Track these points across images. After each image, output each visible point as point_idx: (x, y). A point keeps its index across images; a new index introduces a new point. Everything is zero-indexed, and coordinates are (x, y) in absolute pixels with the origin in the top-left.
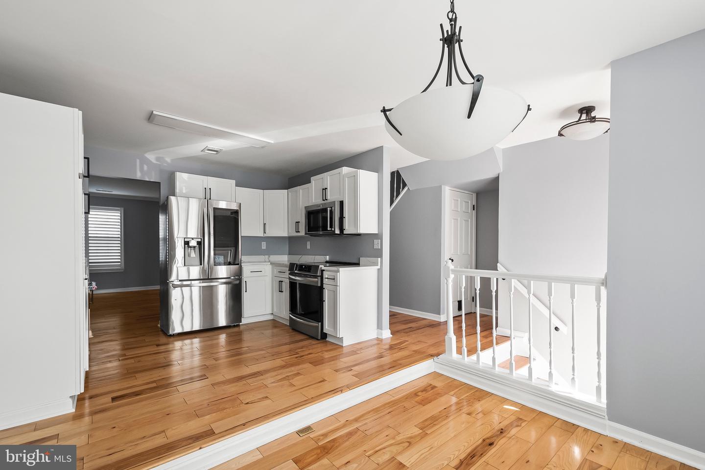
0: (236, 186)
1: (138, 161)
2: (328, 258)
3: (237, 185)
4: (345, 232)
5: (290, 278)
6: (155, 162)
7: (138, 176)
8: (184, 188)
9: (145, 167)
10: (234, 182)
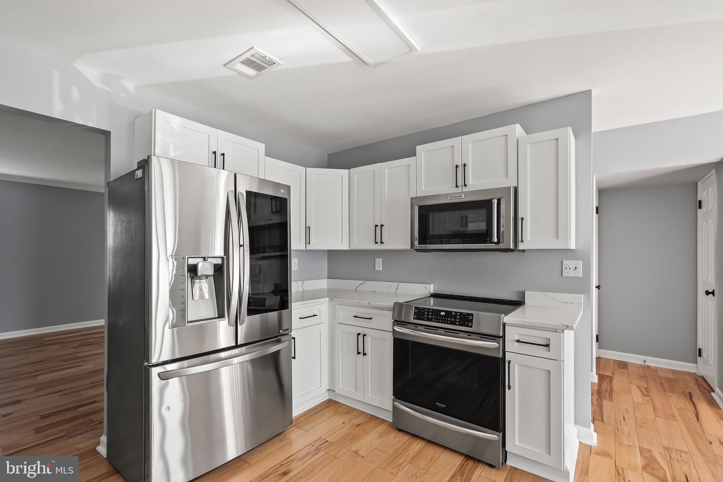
0: (265, 155)
1: (56, 75)
2: (432, 289)
3: (268, 154)
4: (521, 246)
5: (394, 331)
6: (98, 84)
7: (57, 111)
8: (172, 147)
9: (75, 93)
10: (262, 147)
